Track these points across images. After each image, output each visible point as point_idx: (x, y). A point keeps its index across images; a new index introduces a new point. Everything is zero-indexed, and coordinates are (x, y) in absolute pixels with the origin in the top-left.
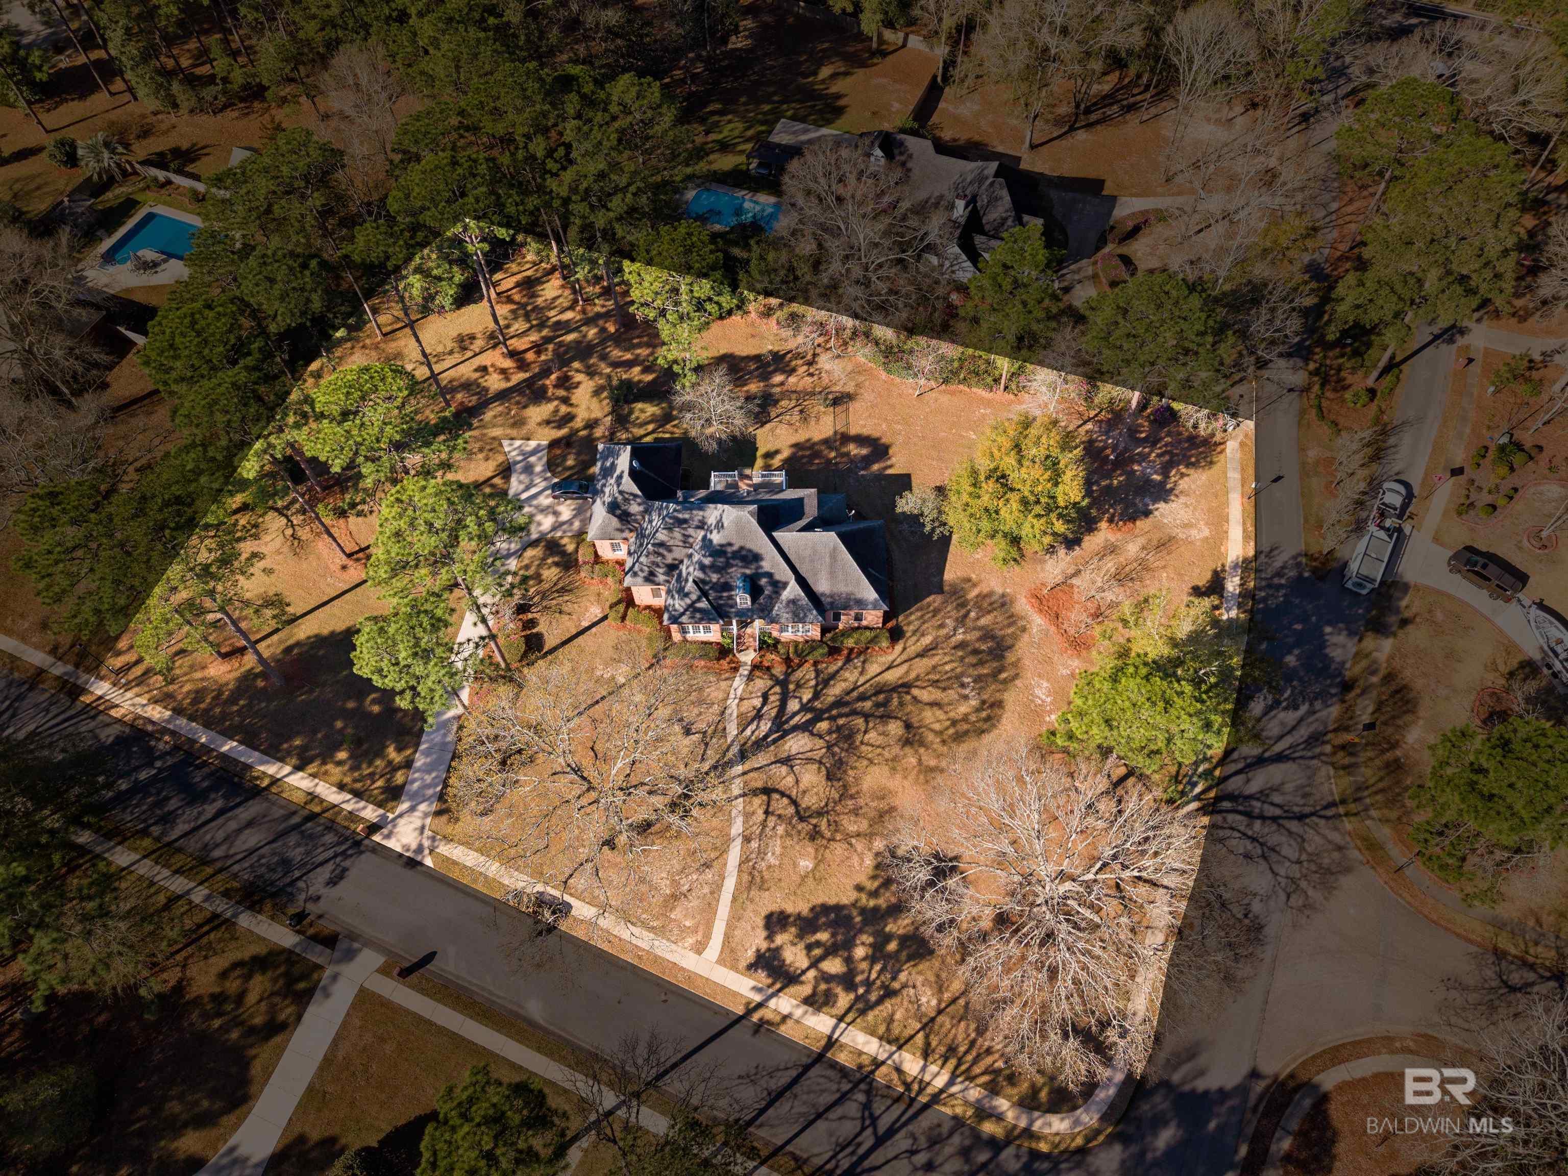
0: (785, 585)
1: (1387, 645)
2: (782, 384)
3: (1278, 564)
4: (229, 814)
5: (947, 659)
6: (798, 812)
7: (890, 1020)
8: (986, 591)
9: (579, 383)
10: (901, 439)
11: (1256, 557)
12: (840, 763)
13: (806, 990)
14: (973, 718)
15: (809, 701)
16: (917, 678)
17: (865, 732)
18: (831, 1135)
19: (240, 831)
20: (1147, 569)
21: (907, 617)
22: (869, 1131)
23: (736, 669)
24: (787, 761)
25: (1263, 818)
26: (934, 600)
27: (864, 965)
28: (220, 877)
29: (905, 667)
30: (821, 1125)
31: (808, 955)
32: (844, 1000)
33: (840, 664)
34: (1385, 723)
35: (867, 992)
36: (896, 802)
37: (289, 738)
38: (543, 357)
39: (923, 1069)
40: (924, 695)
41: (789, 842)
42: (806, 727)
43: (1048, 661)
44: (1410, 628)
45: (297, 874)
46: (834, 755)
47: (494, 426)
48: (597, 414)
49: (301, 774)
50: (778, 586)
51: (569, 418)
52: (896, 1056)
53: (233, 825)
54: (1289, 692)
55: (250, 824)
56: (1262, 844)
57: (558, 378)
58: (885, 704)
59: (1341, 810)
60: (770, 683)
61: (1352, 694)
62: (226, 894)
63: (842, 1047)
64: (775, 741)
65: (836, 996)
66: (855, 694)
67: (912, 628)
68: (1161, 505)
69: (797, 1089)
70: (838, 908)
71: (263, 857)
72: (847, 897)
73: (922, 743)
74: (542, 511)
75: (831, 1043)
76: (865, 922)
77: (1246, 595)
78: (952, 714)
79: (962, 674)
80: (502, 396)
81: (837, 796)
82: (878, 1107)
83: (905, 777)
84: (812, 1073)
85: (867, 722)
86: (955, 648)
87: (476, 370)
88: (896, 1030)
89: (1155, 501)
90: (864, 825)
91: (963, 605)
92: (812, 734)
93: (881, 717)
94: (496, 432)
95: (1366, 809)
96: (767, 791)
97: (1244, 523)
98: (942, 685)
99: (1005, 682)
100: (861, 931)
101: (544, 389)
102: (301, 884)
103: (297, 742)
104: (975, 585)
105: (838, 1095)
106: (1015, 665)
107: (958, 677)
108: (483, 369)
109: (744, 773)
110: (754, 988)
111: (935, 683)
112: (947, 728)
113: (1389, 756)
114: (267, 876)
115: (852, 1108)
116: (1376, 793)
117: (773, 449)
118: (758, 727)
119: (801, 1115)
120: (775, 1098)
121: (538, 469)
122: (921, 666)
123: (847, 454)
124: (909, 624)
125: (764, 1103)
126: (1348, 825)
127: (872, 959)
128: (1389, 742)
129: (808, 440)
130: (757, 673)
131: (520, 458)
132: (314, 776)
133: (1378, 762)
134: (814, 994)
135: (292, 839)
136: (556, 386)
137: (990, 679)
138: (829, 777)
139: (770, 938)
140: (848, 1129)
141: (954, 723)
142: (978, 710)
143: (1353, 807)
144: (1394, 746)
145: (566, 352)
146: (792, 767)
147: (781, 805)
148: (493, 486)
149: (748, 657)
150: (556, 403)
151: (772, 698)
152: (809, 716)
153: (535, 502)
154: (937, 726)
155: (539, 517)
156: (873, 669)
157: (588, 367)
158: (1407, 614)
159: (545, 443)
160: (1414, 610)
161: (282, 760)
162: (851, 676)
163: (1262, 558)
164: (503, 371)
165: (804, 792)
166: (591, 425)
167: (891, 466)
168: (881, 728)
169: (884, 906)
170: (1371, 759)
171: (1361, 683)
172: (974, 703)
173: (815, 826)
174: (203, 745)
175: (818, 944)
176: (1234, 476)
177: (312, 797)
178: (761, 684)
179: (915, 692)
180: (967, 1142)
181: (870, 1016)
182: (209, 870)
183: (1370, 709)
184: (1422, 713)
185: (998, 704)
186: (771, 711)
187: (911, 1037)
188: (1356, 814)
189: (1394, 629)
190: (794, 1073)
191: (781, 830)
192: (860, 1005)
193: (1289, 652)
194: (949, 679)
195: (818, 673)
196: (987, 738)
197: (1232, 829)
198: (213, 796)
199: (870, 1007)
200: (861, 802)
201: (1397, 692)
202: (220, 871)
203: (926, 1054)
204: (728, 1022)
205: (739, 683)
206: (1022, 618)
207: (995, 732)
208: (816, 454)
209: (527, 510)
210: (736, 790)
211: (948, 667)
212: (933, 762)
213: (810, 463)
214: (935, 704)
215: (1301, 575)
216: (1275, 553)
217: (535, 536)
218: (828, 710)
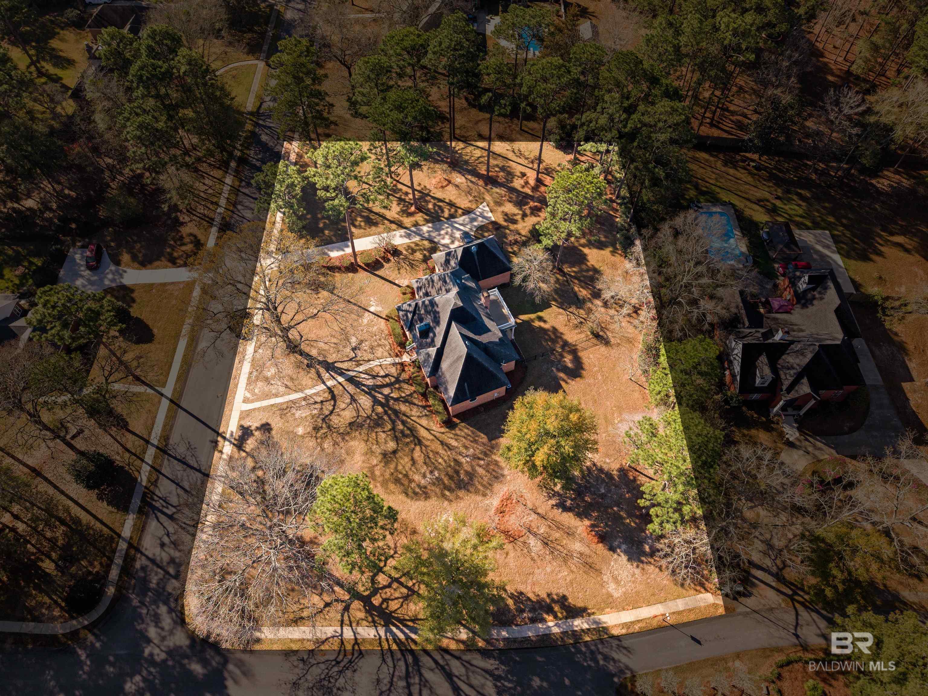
0: (434, 346)
2: (595, 306)
3: (615, 655)
5: (446, 458)
6: (327, 416)
7: (230, 501)
8: (502, 464)
9: (539, 216)
10: (591, 381)
11: (613, 637)
12: (361, 426)
13: (236, 456)
14: (413, 485)
15: (392, 398)
16: (427, 447)
17: (384, 432)
18: (170, 493)
19: (250, 208)
20: (565, 561)
21: (465, 427)
22: (174, 510)
23: (397, 356)
24: (353, 400)
25: (409, 686)
26: (483, 438)
28: (229, 213)
29: (432, 437)
31: (253, 449)
33: (420, 404)
36: (348, 462)
39: (209, 526)
40: (417, 454)
41: (309, 418)
42: (376, 402)
46: (365, 421)
47: (491, 195)
48: (523, 232)
49: (282, 216)
50: (431, 343)
51: (515, 222)
52: (213, 510)
53: (251, 205)
54: (510, 685)
56: (390, 690)
57: (536, 206)
58: (405, 436)
60: (395, 375)
62: (223, 218)
63: (213, 483)
64: (363, 390)
66: (404, 418)
67: (458, 432)
68: (624, 558)
69: (188, 470)
71: (241, 221)
73: (387, 463)
74: (451, 236)
75: (214, 477)
77: (576, 635)
78: (411, 473)
79: (439, 470)
80: (512, 190)
81: (341, 431)
82: (187, 511)
83: (364, 462)
85: (390, 430)
86: (455, 460)
87: (521, 173)
89: (626, 552)
90: (329, 450)
91: (486, 455)
92: (373, 406)
93: (396, 437)
94: (488, 197)
96: (334, 397)
97: (639, 622)
98: (427, 461)
99: (443, 495)
101: (527, 203)
105: (188, 489)
106: (458, 497)
107: (436, 468)
108: (523, 175)
109: (340, 383)
110: (232, 432)
111: (427, 457)
112: (401, 473)
115: (184, 498)
117: (546, 319)
118: (368, 379)
119: (176, 476)
120: (183, 462)
121: (475, 224)
122: (437, 446)
123: (562, 356)
124: (460, 430)
125: (179, 457)
129: (562, 334)
130: (399, 367)
131: (478, 214)
132: (283, 220)
134: (235, 460)
136: (530, 208)
137: (442, 487)
138: (350, 424)
139: (257, 429)
140: (174, 500)
141: (406, 476)
142: (419, 486)
146: (351, 404)
147: (328, 406)
148: (456, 211)
149: (406, 358)
150: (520, 212)
151: (387, 380)
152: (383, 401)
153: (454, 231)
154: (400, 467)
155: (447, 237)
156: (424, 422)
159: (493, 219)
162: (415, 412)
163: (615, 643)
164: (527, 183)
165: (339, 415)
166: (515, 233)
167: (566, 382)
168: (388, 439)
172: (423, 482)
173: (321, 427)
175: (259, 452)
176: (680, 605)
177: (273, 225)
178: (393, 371)
179: (418, 448)
180: (177, 560)
181: (229, 491)
182: (231, 208)
185: (427, 497)
186: (379, 381)
190: (196, 465)
191: (315, 412)
193: (542, 680)
194: (433, 463)
195: (411, 395)
197: (395, 667)
200: (342, 444)
202: (233, 212)
204: (214, 427)
205: (390, 360)
206: (491, 491)
207: (409, 501)
208: (554, 341)
209: (449, 230)
210: (330, 383)
211: (440, 460)
212: (377, 473)
213: (546, 340)
214: (414, 462)
215: (614, 675)
216: (625, 651)
217: (436, 240)
218: (390, 409)
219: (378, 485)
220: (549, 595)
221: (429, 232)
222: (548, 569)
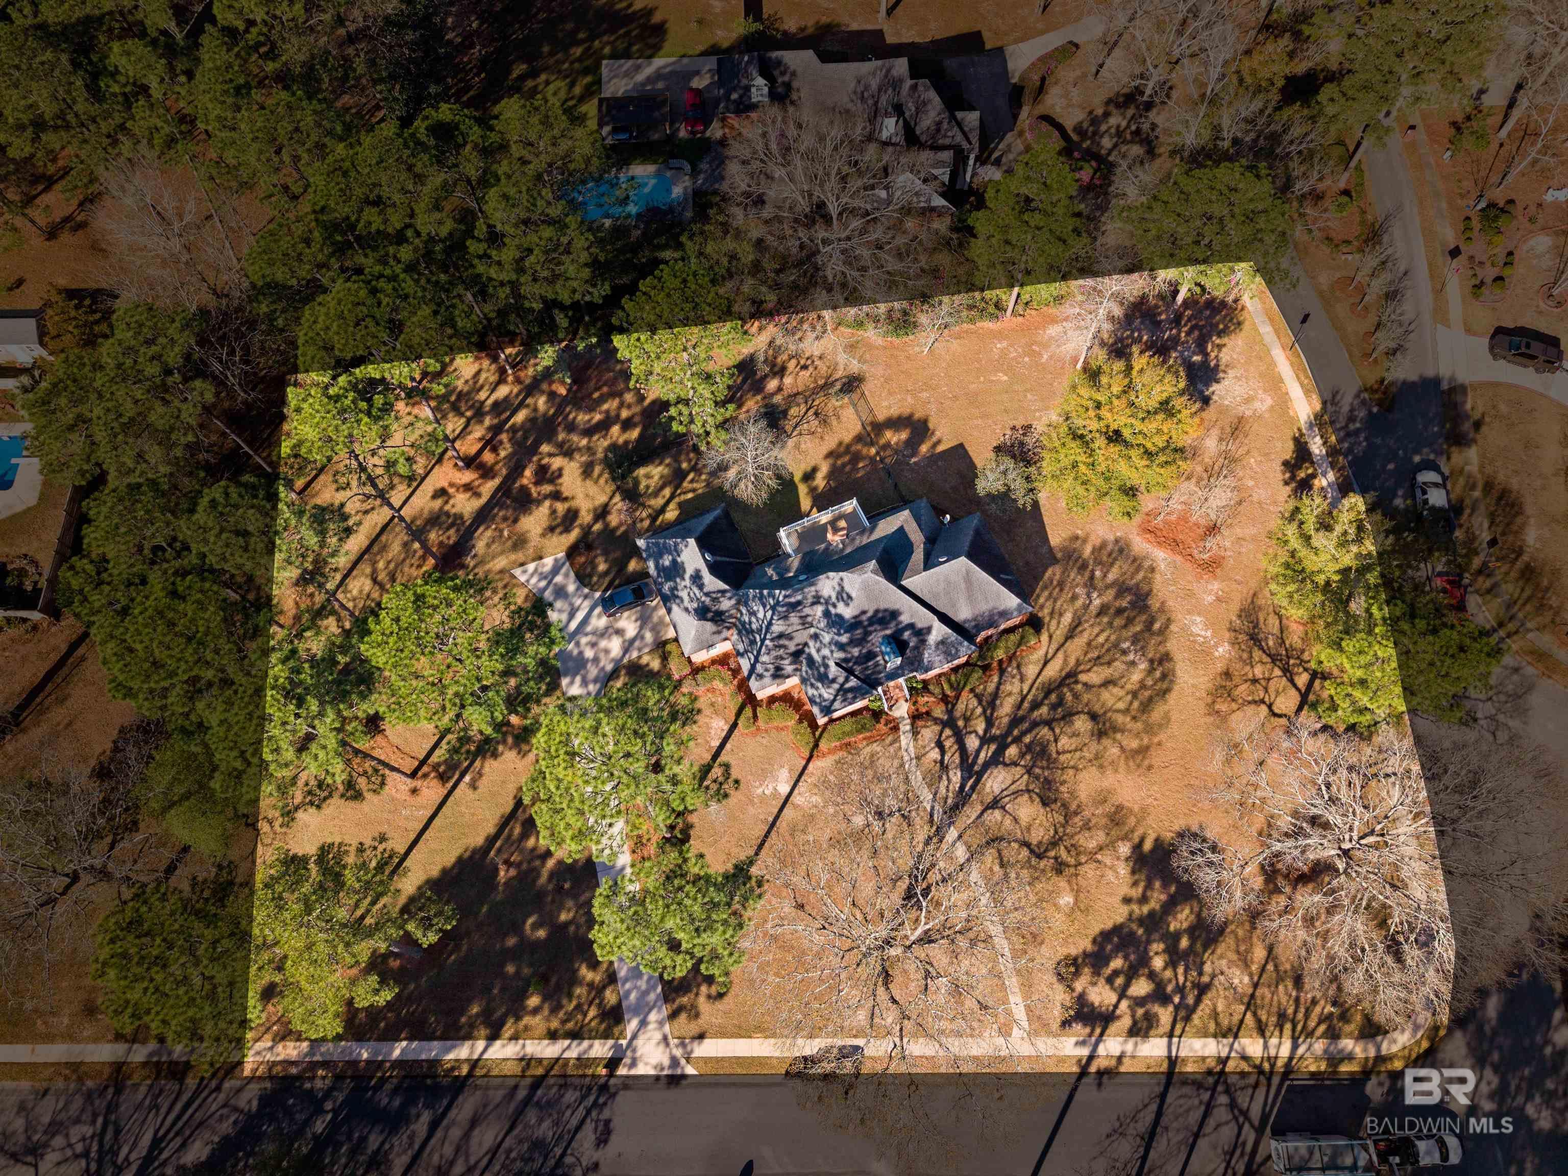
0: (929, 629)
1: (1472, 453)
2: (780, 389)
3: (1346, 409)
4: (445, 1122)
5: (1096, 630)
6: (1032, 851)
7: (1215, 1015)
8: (1098, 543)
9: (560, 470)
10: (933, 407)
11: (1324, 409)
12: (1048, 784)
13: (1126, 1022)
14: (1149, 682)
15: (986, 731)
16: (1078, 663)
17: (1056, 741)
18: (1215, 1148)
19: (467, 1136)
20: (1234, 461)
21: (1038, 599)
22: (1247, 1126)
23: (896, 729)
24: (995, 804)
26: (1053, 573)
27: (1168, 974)
29: (1060, 655)
30: (1202, 1143)
31: (1113, 988)
32: (1165, 1015)
33: (996, 679)
34: (1503, 534)
35: (1183, 998)
36: (1118, 799)
37: (463, 1011)
38: (503, 454)
39: (1266, 1047)
40: (1094, 677)
41: (1039, 886)
42: (996, 760)
43: (1190, 594)
44: (1484, 429)
45: (558, 1151)
46: (1037, 778)
47: (493, 558)
48: (602, 499)
49: (498, 1043)
50: (921, 633)
51: (572, 515)
52: (1236, 1046)
53: (456, 1133)
55: (474, 1123)
57: (536, 473)
58: (1060, 702)
59: (1502, 633)
60: (937, 728)
61: (1465, 516)
63: (1184, 1060)
64: (973, 788)
65: (1156, 1015)
66: (1026, 705)
67: (1046, 611)
68: (1215, 387)
69: (1164, 1121)
70: (1117, 929)
71: (510, 1151)
72: (1119, 914)
73: (1115, 729)
74: (602, 635)
75: (1172, 1061)
76: (1148, 932)
77: (1332, 452)
78: (1129, 687)
79: (1118, 641)
80: (483, 516)
81: (1061, 819)
82: (1243, 1100)
83: (1116, 771)
84: (1169, 1099)
85: (1052, 729)
86: (1099, 615)
87: (434, 497)
88: (1225, 1022)
89: (1208, 385)
90: (1100, 837)
91: (1083, 567)
92: (1006, 765)
93: (1063, 718)
94: (500, 563)
95: (1523, 625)
96: (992, 843)
97: (1298, 378)
98: (1105, 660)
99: (1163, 631)
100: (1149, 942)
101: (524, 490)
102: (569, 1160)
103: (475, 1009)
104: (1085, 541)
105: (1203, 1108)
106: (1162, 610)
107: (1116, 645)
108: (441, 493)
109: (960, 836)
110: (1077, 1044)
111: (1097, 661)
112: (1131, 703)
113: (1519, 565)
114: (527, 1169)
115: (1221, 1114)
116: (1524, 604)
117: (809, 469)
118: (949, 780)
119: (1180, 1143)
120: (1149, 1139)
121: (571, 588)
122: (1076, 647)
123: (887, 445)
124: (1042, 607)
125: (1142, 1150)
126: (1514, 644)
127: (1172, 963)
128: (1514, 551)
129: (840, 444)
130: (920, 723)
131: (543, 584)
132: (515, 1038)
133: (1514, 574)
134: (1135, 1023)
135: (531, 1116)
136: (537, 483)
137: (1147, 635)
138: (1045, 804)
139: (1069, 988)
140: (1228, 1133)
141: (1135, 694)
142: (1150, 671)
143: (1511, 627)
144: (1519, 553)
145: (525, 438)
146: (1003, 808)
147: (1011, 851)
149: (902, 710)
150: (547, 503)
151: (947, 744)
152: (993, 747)
153: (589, 629)
154: (1121, 705)
155: (603, 644)
156: (1031, 671)
157: (560, 445)
158: (1476, 416)
159: (561, 555)
160: (1480, 409)
161: (469, 1037)
162: (1013, 687)
163: (1330, 407)
164: (467, 487)
165: (1028, 829)
166: (602, 513)
168: (1069, 731)
169: (1158, 907)
170: (1507, 574)
171: (1468, 502)
172: (1143, 666)
173: (1056, 858)
174: (368, 1062)
175: (1116, 973)
176: (1266, 330)
177: (527, 1062)
178: (929, 733)
179: (1083, 677)
181: (1196, 1019)
183: (1486, 525)
184: (1529, 509)
185: (1166, 658)
186: (953, 757)
187: (1242, 1021)
188: (1516, 632)
189: (1471, 435)
190: (1154, 1107)
191: (1024, 876)
192: (1182, 1013)
193: (1395, 496)
194: (1108, 650)
195: (979, 697)
196: (1172, 697)
198: (413, 1111)
199: (1192, 1010)
200: (1087, 814)
201: (1500, 499)
203: (1261, 1030)
204: (1067, 1090)
205: (905, 740)
206: (1145, 558)
207: (1176, 688)
209: (584, 640)
210: (961, 853)
211: (1101, 639)
212: (1135, 744)
213: (855, 469)
214: (1108, 683)
215: (1370, 412)
216: (1338, 397)
217: (609, 667)
218: (1009, 732)
219: (1156, 740)
220: (1286, 483)
221: (585, 683)
222: (1251, 483)
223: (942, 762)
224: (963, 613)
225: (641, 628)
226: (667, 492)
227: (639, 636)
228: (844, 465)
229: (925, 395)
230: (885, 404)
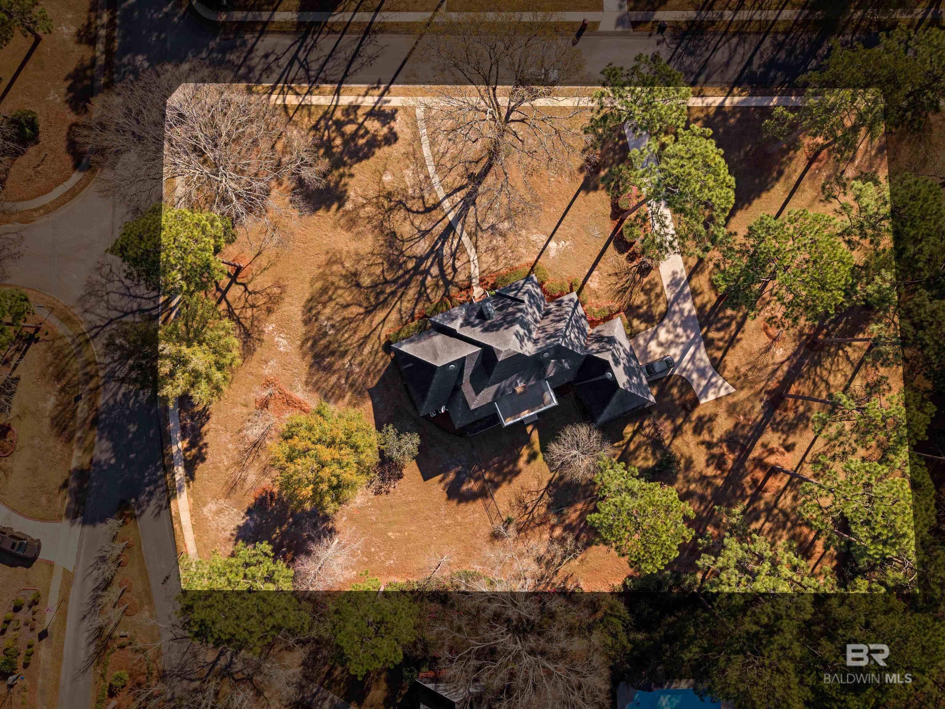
0: (462, 326)
1: (74, 464)
2: (553, 528)
3: (153, 502)
4: (744, 64)
5: (349, 342)
6: (404, 205)
7: (310, 115)
8: (340, 403)
9: (708, 466)
10: (443, 512)
11: (169, 502)
12: (391, 245)
13: (360, 112)
14: (320, 307)
15: (425, 278)
16: (363, 320)
17: (383, 271)
18: (321, 50)
19: (731, 58)
20: (238, 463)
21: (386, 362)
22: (302, 60)
23: (481, 280)
24: (424, 234)
25: (133, 312)
26: (373, 382)
27: (333, 135)
28: (723, 29)
29: (374, 326)
30: (327, 51)
31: (366, 129)
32: (338, 115)
33: (416, 311)
34: (69, 403)
35: (326, 124)
36: (349, 235)
37: (739, 121)
38: (748, 478)
39: (284, 100)
40: (355, 310)
41: (402, 186)
42: (421, 260)
43: (284, 366)
44: (61, 482)
45: (680, 50)
46: (397, 249)
47: (748, 399)
48: (678, 442)
49: (716, 104)
50: (467, 323)
51: (697, 431)
52: (301, 99)
53: (737, 58)
54: (131, 404)
55: (727, 64)
56: (130, 295)
57: (724, 463)
58: (378, 295)
59: (88, 336)
60: (456, 280)
61: (91, 418)
62: (713, 22)
63: (330, 93)
64: (436, 243)
65: (343, 115)
66: (399, 294)
67: (380, 355)
68: (241, 523)
69: (346, 63)
70: (360, 160)
71: (707, 49)
72: (356, 168)
73: (345, 277)
74: (672, 342)
75: (337, 92)
76: (341, 159)
77: (168, 468)
78: (333, 304)
79: (336, 334)
80: (759, 430)
81: (385, 224)
82: (302, 73)
83: (348, 252)
84: (342, 74)
85: (384, 278)
86: (346, 352)
87: (794, 445)
88: (305, 112)
89: (246, 525)
90: (362, 213)
91: (352, 386)
92: (415, 257)
93: (377, 285)
94: (743, 395)
95: (73, 341)
96: (428, 210)
97: (181, 528)
98: (346, 321)
99: (307, 340)
100: (342, 153)
101: (732, 450)
102: (674, 46)
103: (732, 121)
104: (350, 403)
105: (325, 69)
106: (304, 355)
107: (338, 331)
108: (789, 448)
109: (446, 215)
110: (389, 102)
111: (351, 321)
112: (333, 293)
113: (63, 382)
114: (696, 42)
115: (315, 66)
116: (69, 353)
117: (532, 463)
118: (451, 248)
119: (339, 52)
120: (356, 54)
121: (695, 376)
122: (363, 331)
123: (476, 480)
124: (383, 358)
125: (361, 49)
126: (84, 327)
127: (330, 140)
128: (65, 391)
129: (510, 481)
130: (466, 283)
131: (714, 380)
132: (708, 107)
133: (69, 375)
134: (355, 112)
135: (695, 67)
136: (723, 454)
137: (317, 337)
138: (394, 234)
139: (391, 129)
140: (313, 56)
141: (330, 299)
142: (319, 313)
143: (81, 339)
144: (62, 390)
145: (734, 492)
146: (419, 231)
147: (417, 205)
148: (719, 349)
149: (477, 291)
150: (715, 440)
151: (450, 270)
152: (422, 268)
153: (681, 347)
154: (340, 292)
155: (671, 337)
156: (394, 316)
157: (709, 484)
158: (64, 492)
159: (703, 401)
160: (60, 499)
161: (734, 107)
163: (164, 503)
164: (771, 452)
165: (405, 219)
166: (677, 431)
167: (441, 481)
168: (374, 277)
169: (334, 172)
170: (74, 375)
171: (87, 427)
172: (322, 318)
173: (391, 201)
174: (791, 96)
175: (363, 137)
177: (700, 94)
178: (461, 277)
179: (362, 310)
181: (321, 113)
182: (732, 30)
183: (79, 410)
184: (47, 421)
185: (306, 322)
186: (447, 261)
187: (295, 112)
188: (79, 335)
189: (71, 477)
190: (351, 70)
191: (410, 191)
192: (328, 116)
193: (134, 433)
194: (343, 328)
195: (428, 300)
196: (307, 296)
197: (149, 299)
198: (762, 70)
199: (323, 117)
200: (369, 226)
201: (65, 429)
202: (725, 33)
203: (285, 107)
205: (476, 272)
206: (310, 392)
207: (302, 304)
208: (499, 471)
209: (684, 339)
210: (447, 204)
211: (346, 335)
212: (335, 268)
213: (500, 462)
214: (346, 306)
215: (137, 499)
216: (156, 511)
217: (666, 321)
218: (411, 277)
219: (321, 270)
220: (206, 445)
221: (681, 311)
222: (230, 446)
223: (454, 259)
224: (438, 339)
225: (646, 347)
226: (632, 447)
227: (647, 342)
228: (507, 465)
229: (447, 522)
230: (477, 515)
